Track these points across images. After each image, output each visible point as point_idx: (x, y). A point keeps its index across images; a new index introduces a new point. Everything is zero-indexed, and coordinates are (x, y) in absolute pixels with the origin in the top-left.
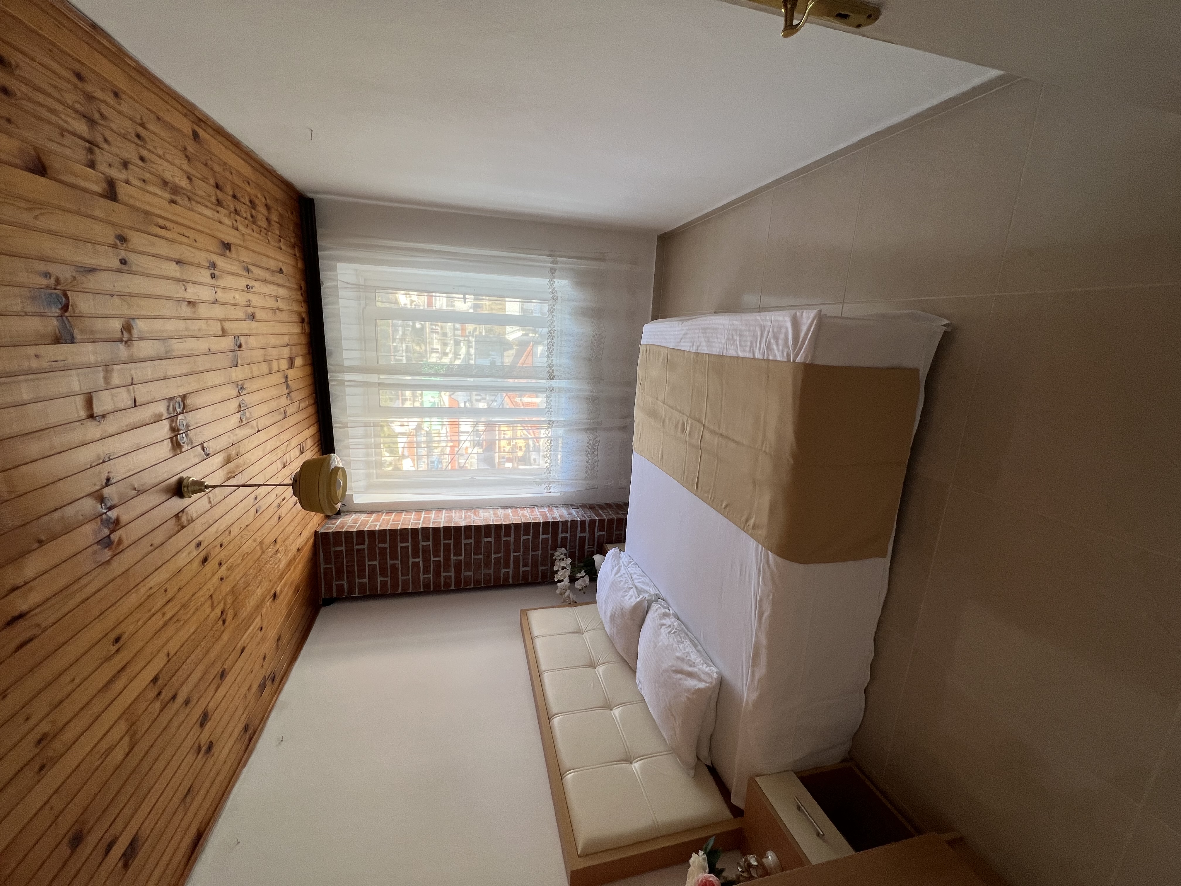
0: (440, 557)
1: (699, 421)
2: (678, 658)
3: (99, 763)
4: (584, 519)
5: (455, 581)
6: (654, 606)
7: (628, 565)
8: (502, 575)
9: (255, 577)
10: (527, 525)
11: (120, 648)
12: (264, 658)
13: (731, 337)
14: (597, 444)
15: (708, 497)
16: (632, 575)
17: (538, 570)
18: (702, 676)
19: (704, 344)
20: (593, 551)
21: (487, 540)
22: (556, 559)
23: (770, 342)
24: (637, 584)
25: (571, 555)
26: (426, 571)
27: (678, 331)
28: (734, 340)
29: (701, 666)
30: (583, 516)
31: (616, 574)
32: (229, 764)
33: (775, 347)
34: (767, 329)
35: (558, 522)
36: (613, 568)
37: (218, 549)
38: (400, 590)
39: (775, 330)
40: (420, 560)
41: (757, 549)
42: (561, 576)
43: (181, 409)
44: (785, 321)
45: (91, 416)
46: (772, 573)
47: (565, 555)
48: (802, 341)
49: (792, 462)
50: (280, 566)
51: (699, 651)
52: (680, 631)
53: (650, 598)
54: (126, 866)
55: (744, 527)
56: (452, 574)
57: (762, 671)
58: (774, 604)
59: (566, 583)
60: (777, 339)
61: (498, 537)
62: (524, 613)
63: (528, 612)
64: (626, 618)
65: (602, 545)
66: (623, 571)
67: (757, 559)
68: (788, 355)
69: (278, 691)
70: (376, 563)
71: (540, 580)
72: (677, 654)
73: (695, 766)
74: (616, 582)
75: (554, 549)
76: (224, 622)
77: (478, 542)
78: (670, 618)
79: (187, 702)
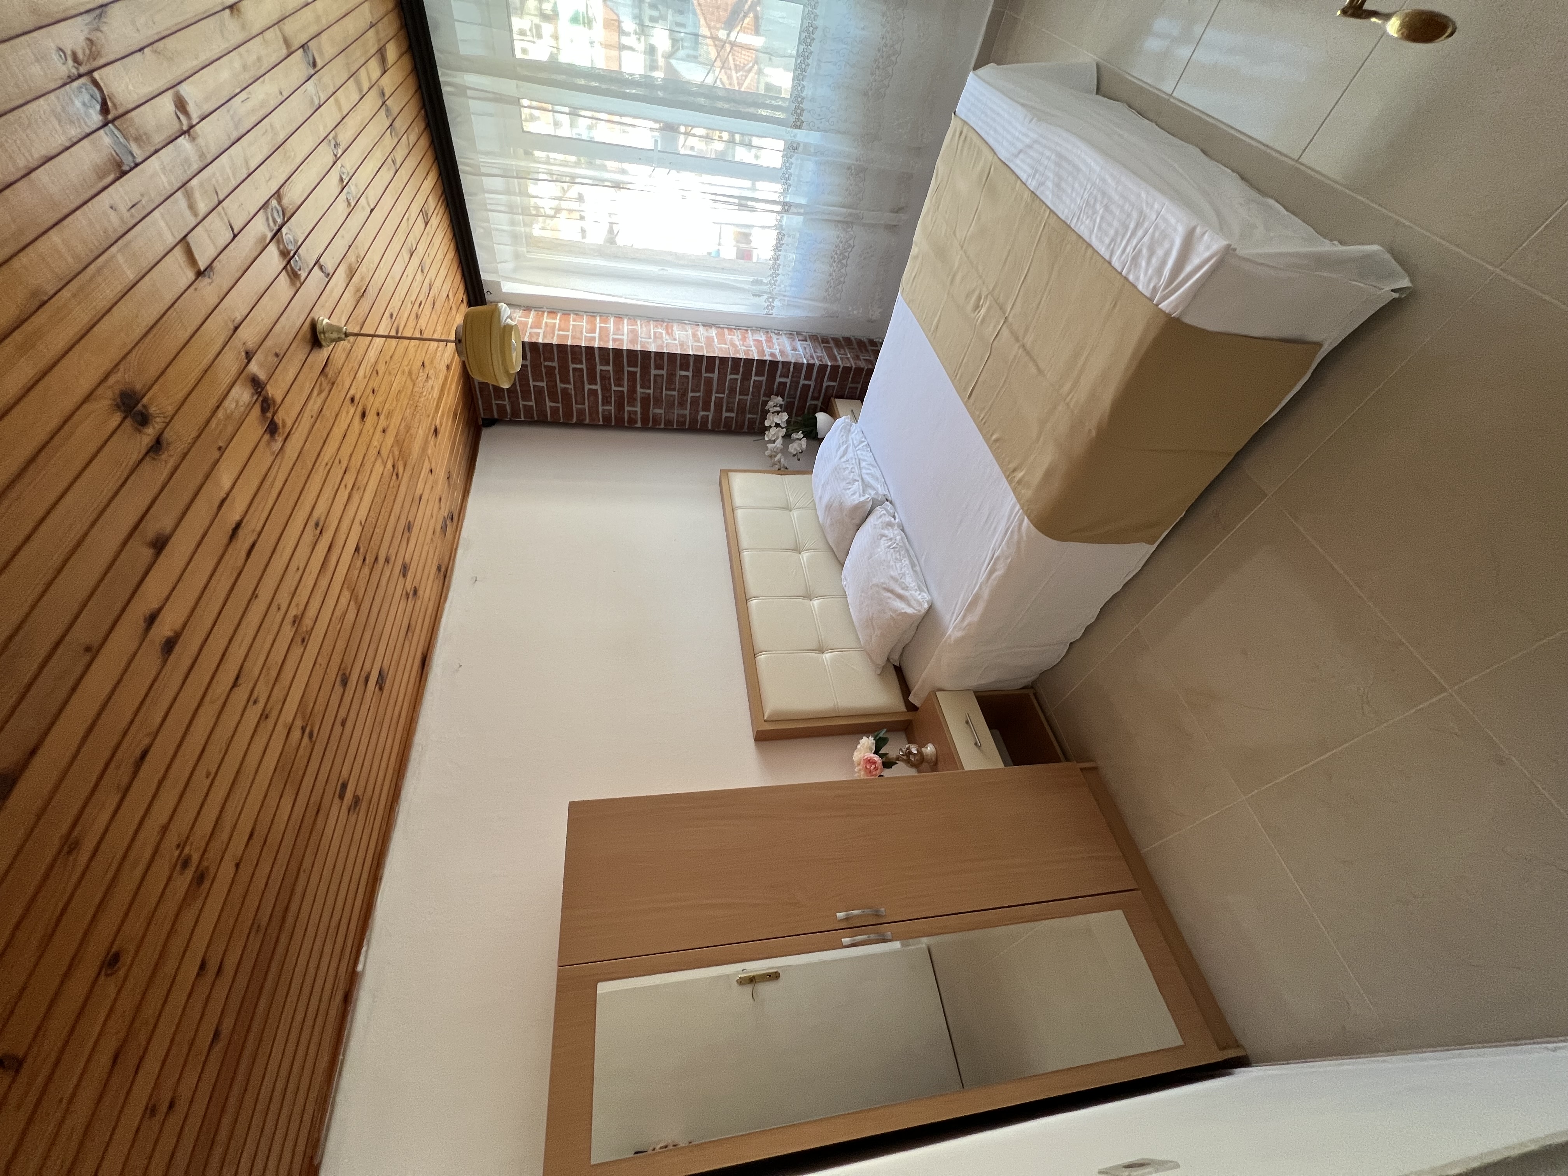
0: (622, 386)
1: (1002, 308)
2: (892, 577)
3: (339, 626)
4: (812, 362)
5: (641, 418)
6: (879, 511)
7: (858, 445)
8: (699, 418)
9: (413, 415)
10: (736, 361)
11: (322, 530)
12: (440, 499)
13: (1092, 202)
14: (849, 250)
15: (979, 417)
16: (861, 462)
17: (745, 418)
18: (913, 603)
19: (1049, 184)
20: (816, 406)
21: (683, 373)
22: (769, 411)
23: (1140, 251)
24: (865, 477)
25: (787, 408)
26: (606, 401)
27: (1020, 132)
28: (1095, 212)
29: (913, 592)
30: (812, 357)
31: (840, 458)
32: (433, 598)
33: (1144, 264)
34: (1146, 225)
35: (778, 362)
36: (839, 447)
37: (371, 398)
38: (574, 420)
39: (1157, 234)
40: (598, 387)
41: (1014, 507)
42: (773, 435)
43: (282, 217)
44: (1175, 230)
45: (199, 274)
46: (1020, 538)
47: (781, 406)
48: (1183, 280)
49: (1094, 433)
50: (434, 395)
51: (915, 571)
52: (901, 547)
53: (876, 497)
54: (381, 689)
55: (1009, 476)
56: (638, 409)
57: (974, 617)
58: (1009, 569)
59: (778, 446)
60: (1152, 252)
61: (697, 372)
62: (725, 473)
63: (730, 474)
64: (844, 514)
65: (830, 399)
66: (850, 454)
67: (1010, 516)
68: (1155, 290)
69: (458, 529)
70: (544, 384)
71: (745, 429)
72: (892, 573)
73: (883, 667)
74: (840, 469)
75: (769, 394)
76: (397, 475)
77: (671, 375)
78: (893, 529)
79: (387, 560)
